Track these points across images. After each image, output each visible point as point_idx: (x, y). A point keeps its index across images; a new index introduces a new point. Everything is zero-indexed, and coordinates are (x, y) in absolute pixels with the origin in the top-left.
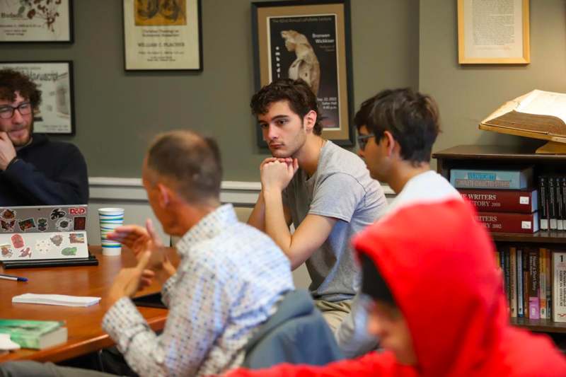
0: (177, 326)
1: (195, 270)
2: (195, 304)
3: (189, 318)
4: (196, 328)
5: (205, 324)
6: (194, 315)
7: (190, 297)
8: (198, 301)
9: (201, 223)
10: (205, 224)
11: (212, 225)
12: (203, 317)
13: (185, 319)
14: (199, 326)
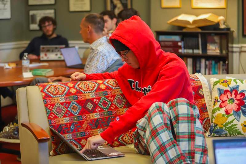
0: (94, 69)
1: (100, 53)
2: (99, 63)
3: (97, 67)
4: (99, 70)
5: (102, 69)
6: (99, 66)
7: (98, 61)
8: (100, 62)
9: (98, 40)
10: (99, 40)
11: (101, 41)
12: (101, 67)
13: (96, 67)
14: (100, 69)
